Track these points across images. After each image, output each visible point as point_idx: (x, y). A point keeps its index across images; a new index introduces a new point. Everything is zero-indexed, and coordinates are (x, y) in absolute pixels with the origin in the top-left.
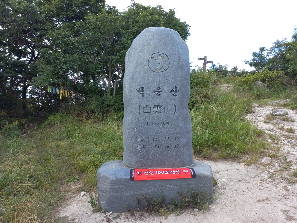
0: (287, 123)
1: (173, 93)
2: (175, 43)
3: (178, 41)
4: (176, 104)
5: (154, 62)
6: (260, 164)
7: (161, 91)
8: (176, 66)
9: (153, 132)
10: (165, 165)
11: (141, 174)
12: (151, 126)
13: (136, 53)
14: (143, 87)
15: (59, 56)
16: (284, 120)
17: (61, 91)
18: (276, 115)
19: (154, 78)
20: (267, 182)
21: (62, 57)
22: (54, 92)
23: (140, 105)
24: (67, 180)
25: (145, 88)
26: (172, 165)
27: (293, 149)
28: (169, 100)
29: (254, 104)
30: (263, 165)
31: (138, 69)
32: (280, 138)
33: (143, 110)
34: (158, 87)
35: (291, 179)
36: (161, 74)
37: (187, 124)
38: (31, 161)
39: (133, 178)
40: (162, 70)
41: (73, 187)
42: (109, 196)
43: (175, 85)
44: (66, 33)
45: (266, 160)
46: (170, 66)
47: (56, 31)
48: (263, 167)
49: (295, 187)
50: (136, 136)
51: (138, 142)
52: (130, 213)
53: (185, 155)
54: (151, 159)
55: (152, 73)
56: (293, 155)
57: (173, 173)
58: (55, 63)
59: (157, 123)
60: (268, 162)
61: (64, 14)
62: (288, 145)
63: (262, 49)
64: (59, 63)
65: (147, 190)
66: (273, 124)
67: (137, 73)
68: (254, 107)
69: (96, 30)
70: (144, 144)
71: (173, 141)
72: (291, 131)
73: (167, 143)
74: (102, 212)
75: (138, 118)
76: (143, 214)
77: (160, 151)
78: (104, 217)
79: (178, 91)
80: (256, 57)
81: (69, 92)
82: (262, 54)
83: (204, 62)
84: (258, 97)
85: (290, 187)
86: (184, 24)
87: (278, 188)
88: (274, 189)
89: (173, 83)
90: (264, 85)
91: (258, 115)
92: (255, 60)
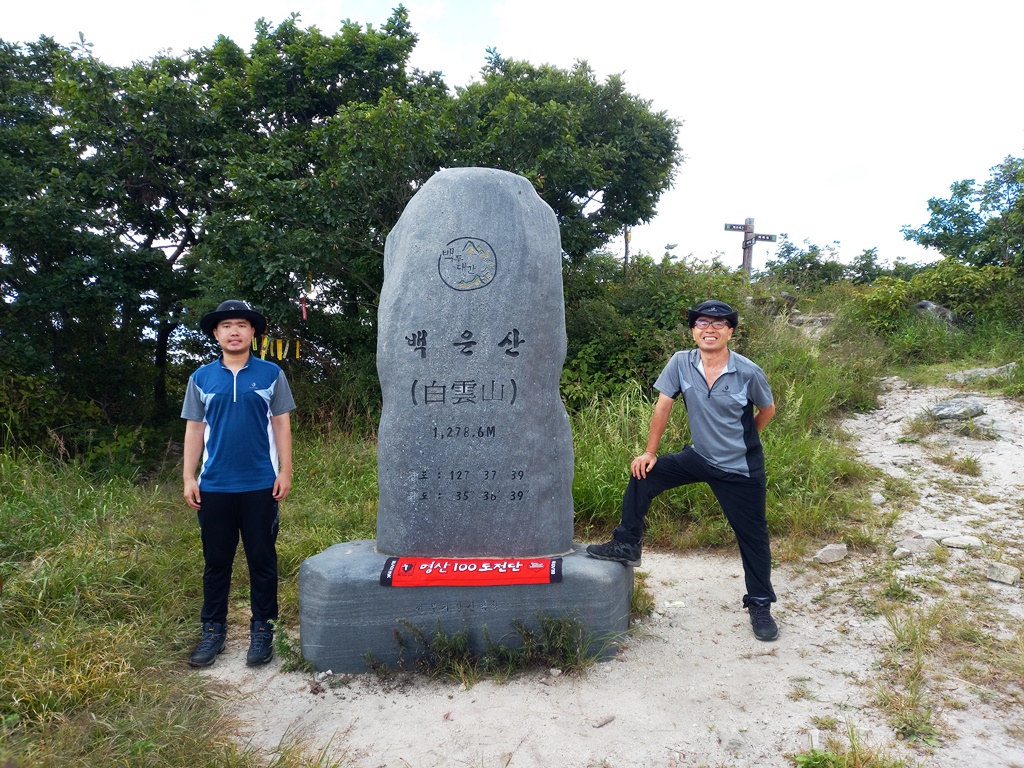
0: (975, 442)
1: (507, 346)
2: (512, 209)
3: (524, 205)
4: (517, 378)
5: (455, 263)
6: (809, 565)
7: (474, 343)
8: (517, 273)
9: (452, 455)
10: (484, 549)
11: (411, 571)
12: (446, 439)
13: (408, 239)
14: (424, 331)
15: (253, 237)
16: (965, 433)
17: (265, 343)
18: (942, 417)
19: (454, 305)
20: (803, 613)
21: (262, 238)
23: (416, 381)
24: (236, 593)
25: (429, 335)
26: (503, 550)
27: (938, 522)
28: (496, 367)
29: (895, 381)
30: (814, 567)
31: (412, 283)
32: (919, 491)
33: (423, 393)
34: (466, 332)
35: (874, 603)
36: (474, 294)
37: (554, 435)
39: (390, 579)
40: (477, 283)
42: (324, 627)
43: (512, 325)
44: (282, 162)
45: (832, 550)
46: (500, 274)
48: (813, 573)
49: (873, 623)
50: (404, 467)
51: (411, 484)
52: (378, 676)
53: (545, 522)
54: (445, 532)
55: (450, 294)
56: (919, 537)
57: (501, 570)
58: (242, 255)
59: (462, 430)
60: (836, 559)
62: (932, 512)
63: (962, 189)
64: (254, 257)
65: (425, 614)
66: (925, 446)
67: (410, 294)
68: (889, 390)
70: (426, 489)
71: (508, 481)
72: (971, 468)
73: (489, 487)
74: (306, 672)
75: (411, 417)
76: (412, 678)
77: (471, 510)
78: (306, 683)
79: (523, 341)
80: (940, 216)
81: (288, 345)
82: (963, 204)
83: (746, 237)
84: (915, 357)
85: (859, 625)
86: (661, 116)
87: (823, 628)
88: (811, 628)
89: (508, 319)
90: (944, 316)
91: (890, 418)
92: (939, 226)
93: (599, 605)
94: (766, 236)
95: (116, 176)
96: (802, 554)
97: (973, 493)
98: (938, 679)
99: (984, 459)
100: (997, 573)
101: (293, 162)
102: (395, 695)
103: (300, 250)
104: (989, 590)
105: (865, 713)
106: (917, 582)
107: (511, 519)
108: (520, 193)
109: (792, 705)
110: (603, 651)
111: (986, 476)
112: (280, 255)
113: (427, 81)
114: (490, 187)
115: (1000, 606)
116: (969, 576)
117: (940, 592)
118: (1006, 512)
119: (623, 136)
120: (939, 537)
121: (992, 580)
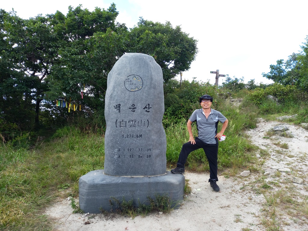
0: (286, 138)
1: (146, 109)
2: (148, 66)
3: (152, 65)
4: (149, 119)
5: (130, 83)
6: (238, 177)
7: (136, 108)
8: (149, 86)
9: (128, 144)
10: (138, 173)
12: (126, 138)
13: (115, 75)
14: (120, 104)
15: (66, 73)
16: (283, 135)
17: (70, 105)
18: (276, 131)
19: (129, 96)
20: (237, 193)
21: (69, 73)
22: (63, 107)
23: (117, 120)
24: (59, 186)
25: (121, 105)
26: (144, 173)
27: (277, 163)
28: (142, 116)
29: (261, 119)
30: (240, 178)
31: (116, 89)
32: (270, 154)
33: (119, 124)
34: (133, 104)
35: (259, 190)
36: (136, 93)
37: (161, 137)
38: (30, 170)
40: (137, 89)
41: (63, 193)
42: (87, 199)
43: (147, 102)
44: (76, 50)
45: (245, 172)
46: (144, 86)
47: (67, 48)
48: (240, 180)
49: (259, 196)
50: (113, 147)
51: (115, 153)
52: (104, 214)
53: (157, 165)
54: (126, 168)
55: (128, 92)
56: (272, 168)
58: (63, 79)
59: (131, 136)
60: (246, 175)
61: (75, 32)
62: (275, 160)
63: (280, 62)
64: (66, 79)
65: (119, 194)
66: (271, 139)
67: (115, 92)
68: (260, 122)
69: (100, 48)
70: (120, 154)
71: (146, 152)
72: (285, 146)
73: (140, 154)
74: (81, 213)
75: (115, 131)
76: (115, 215)
77: (134, 161)
79: (151, 108)
80: (273, 70)
81: (77, 106)
82: (280, 66)
83: (216, 75)
84: (267, 112)
85: (255, 197)
86: (192, 39)
87: (244, 198)
88: (240, 198)
89: (146, 100)
90: (275, 100)
91: (260, 131)
92: (273, 73)
93: (175, 191)
94: (222, 75)
95: (24, 53)
96: (236, 173)
97: (287, 154)
98: (280, 215)
99: (289, 144)
100: (296, 180)
101: (79, 50)
102: (109, 221)
103: (81, 77)
104: (294, 186)
105: (258, 227)
106: (272, 183)
107: (147, 164)
108: (150, 61)
109: (235, 224)
110: (176, 206)
111: (290, 149)
112: (75, 79)
113: (121, 26)
114: (141, 59)
115: (297, 191)
116: (287, 181)
117: (279, 186)
118: (297, 160)
119: (180, 44)
120: (278, 168)
121: (294, 182)
